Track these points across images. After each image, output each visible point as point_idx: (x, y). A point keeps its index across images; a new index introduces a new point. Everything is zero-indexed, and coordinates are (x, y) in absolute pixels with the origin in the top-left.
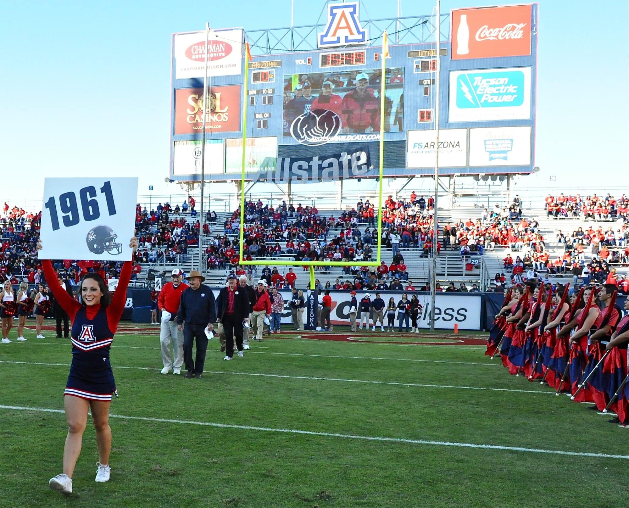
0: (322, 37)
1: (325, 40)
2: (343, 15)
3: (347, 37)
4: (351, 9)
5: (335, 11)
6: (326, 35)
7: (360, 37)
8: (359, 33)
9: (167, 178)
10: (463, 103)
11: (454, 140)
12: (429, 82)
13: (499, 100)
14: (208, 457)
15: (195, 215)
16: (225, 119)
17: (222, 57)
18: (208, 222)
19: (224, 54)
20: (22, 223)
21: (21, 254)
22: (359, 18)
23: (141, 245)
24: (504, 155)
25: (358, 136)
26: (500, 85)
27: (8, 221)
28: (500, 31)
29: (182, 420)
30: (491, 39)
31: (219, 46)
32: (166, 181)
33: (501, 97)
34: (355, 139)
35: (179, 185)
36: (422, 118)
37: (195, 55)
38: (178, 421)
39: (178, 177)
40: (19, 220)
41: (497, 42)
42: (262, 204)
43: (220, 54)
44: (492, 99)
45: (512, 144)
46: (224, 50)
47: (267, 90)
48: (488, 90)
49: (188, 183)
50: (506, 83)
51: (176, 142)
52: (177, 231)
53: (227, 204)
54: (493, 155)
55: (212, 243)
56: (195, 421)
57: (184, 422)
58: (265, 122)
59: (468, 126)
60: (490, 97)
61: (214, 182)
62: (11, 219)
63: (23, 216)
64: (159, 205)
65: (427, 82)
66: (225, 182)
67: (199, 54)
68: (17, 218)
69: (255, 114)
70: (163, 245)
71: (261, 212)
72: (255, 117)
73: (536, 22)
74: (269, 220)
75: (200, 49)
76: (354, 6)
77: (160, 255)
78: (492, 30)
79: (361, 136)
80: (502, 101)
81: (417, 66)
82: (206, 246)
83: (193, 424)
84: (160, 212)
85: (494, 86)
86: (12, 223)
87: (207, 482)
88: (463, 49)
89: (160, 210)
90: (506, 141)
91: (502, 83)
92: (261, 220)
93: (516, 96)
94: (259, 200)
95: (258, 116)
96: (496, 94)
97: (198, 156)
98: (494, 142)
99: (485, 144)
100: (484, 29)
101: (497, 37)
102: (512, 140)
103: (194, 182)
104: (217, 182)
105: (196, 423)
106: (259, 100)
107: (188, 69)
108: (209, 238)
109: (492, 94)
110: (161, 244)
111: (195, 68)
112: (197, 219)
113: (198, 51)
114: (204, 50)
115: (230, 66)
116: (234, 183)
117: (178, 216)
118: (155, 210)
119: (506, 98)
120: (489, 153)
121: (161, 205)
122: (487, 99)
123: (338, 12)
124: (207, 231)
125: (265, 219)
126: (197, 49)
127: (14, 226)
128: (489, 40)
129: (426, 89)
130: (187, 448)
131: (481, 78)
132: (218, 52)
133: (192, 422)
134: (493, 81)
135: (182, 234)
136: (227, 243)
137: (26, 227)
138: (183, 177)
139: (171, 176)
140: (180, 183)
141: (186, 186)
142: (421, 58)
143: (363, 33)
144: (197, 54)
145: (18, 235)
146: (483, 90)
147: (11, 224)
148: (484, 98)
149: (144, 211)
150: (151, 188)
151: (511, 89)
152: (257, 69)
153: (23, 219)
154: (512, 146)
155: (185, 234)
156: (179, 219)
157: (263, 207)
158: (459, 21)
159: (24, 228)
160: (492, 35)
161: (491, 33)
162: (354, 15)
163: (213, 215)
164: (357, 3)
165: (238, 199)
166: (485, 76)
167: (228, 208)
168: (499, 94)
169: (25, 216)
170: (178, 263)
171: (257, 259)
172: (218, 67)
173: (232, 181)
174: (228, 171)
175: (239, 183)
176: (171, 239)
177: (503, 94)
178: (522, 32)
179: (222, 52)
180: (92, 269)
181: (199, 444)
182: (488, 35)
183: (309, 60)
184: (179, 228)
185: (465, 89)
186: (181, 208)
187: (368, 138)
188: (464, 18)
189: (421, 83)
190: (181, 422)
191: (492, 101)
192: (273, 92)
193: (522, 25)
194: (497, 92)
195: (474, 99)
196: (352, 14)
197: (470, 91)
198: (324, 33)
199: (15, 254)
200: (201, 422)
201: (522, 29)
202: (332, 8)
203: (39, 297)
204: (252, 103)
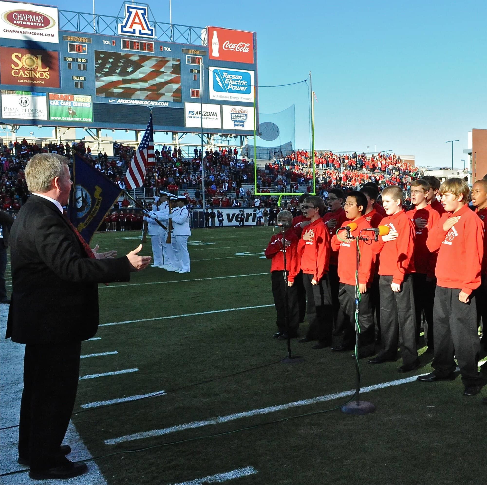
0: (122, 27)
1: (125, 29)
2: (137, 14)
3: (140, 31)
4: (143, 12)
5: (131, 10)
6: (125, 26)
7: (149, 32)
8: (149, 29)
10: (217, 88)
11: (214, 111)
12: (196, 72)
13: (238, 89)
16: (47, 77)
17: (41, 27)
19: (43, 25)
22: (148, 18)
24: (242, 124)
25: (152, 102)
26: (238, 80)
28: (236, 46)
30: (232, 50)
31: (39, 18)
33: (238, 87)
34: (150, 104)
36: (193, 95)
37: (17, 21)
39: (6, 120)
41: (234, 52)
43: (40, 25)
44: (234, 88)
45: (246, 117)
46: (43, 21)
47: (81, 59)
48: (231, 82)
50: (241, 79)
51: (2, 91)
54: (236, 123)
58: (81, 84)
59: (221, 103)
60: (232, 87)
65: (195, 71)
67: (20, 20)
69: (73, 77)
72: (73, 79)
73: (256, 44)
75: (21, 17)
76: (144, 10)
78: (232, 44)
79: (154, 102)
80: (239, 90)
81: (188, 60)
85: (235, 80)
88: (215, 53)
90: (243, 115)
91: (239, 79)
93: (247, 88)
95: (75, 78)
96: (235, 85)
97: (24, 104)
98: (236, 115)
99: (231, 116)
100: (227, 43)
101: (235, 49)
102: (246, 115)
106: (75, 65)
107: (11, 31)
109: (233, 85)
111: (17, 32)
113: (20, 18)
114: (24, 18)
115: (49, 35)
119: (242, 88)
120: (234, 122)
122: (231, 87)
123: (134, 11)
126: (18, 16)
128: (230, 50)
129: (195, 75)
131: (227, 73)
132: (37, 22)
134: (234, 77)
142: (191, 54)
143: (151, 30)
144: (18, 20)
146: (228, 81)
148: (229, 87)
151: (244, 82)
152: (72, 42)
154: (246, 118)
158: (213, 35)
160: (232, 47)
161: (231, 46)
162: (145, 16)
164: (146, 8)
166: (229, 73)
168: (237, 85)
172: (38, 34)
174: (52, 118)
177: (240, 86)
178: (248, 48)
179: (41, 23)
182: (230, 47)
183: (113, 42)
185: (218, 79)
187: (159, 104)
188: (215, 33)
189: (191, 71)
191: (234, 89)
192: (87, 62)
193: (248, 45)
194: (237, 84)
195: (223, 86)
196: (143, 15)
197: (221, 81)
198: (124, 25)
201: (248, 47)
202: (129, 8)
204: (70, 67)
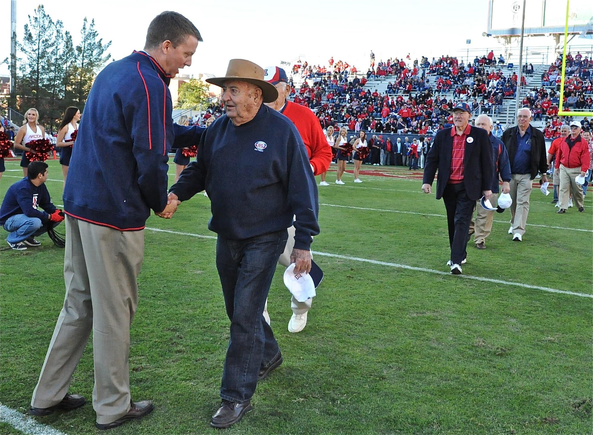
9: (485, 33)
14: (542, 332)
15: (511, 67)
18: (524, 74)
20: (346, 75)
21: (343, 104)
23: (456, 96)
27: (333, 73)
29: (506, 281)
32: (484, 36)
35: (496, 39)
38: (501, 282)
39: (495, 32)
40: (343, 73)
42: (581, 57)
49: (505, 37)
52: (494, 83)
53: (545, 56)
55: (528, 95)
56: (520, 282)
57: (508, 283)
61: (532, 36)
62: (336, 72)
63: (346, 69)
64: (476, 58)
66: (543, 35)
68: (341, 71)
70: (478, 96)
71: (580, 64)
74: (589, 72)
77: (475, 106)
82: (523, 98)
83: (518, 286)
84: (477, 65)
86: (336, 75)
87: (545, 369)
89: (477, 63)
92: (580, 72)
94: (578, 52)
97: (516, 10)
103: (511, 36)
104: (535, 35)
105: (522, 285)
108: (526, 90)
110: (477, 95)
112: (513, 71)
116: (552, 36)
117: (494, 69)
118: (472, 63)
121: (478, 58)
124: (523, 83)
125: (584, 72)
127: (338, 79)
130: (515, 318)
133: (518, 284)
135: (498, 86)
136: (544, 95)
137: (349, 79)
138: (500, 31)
139: (489, 30)
140: (498, 37)
141: (503, 40)
145: (341, 87)
147: (335, 77)
149: (461, 64)
150: (469, 42)
153: (347, 72)
155: (501, 86)
156: (495, 72)
157: (582, 59)
159: (346, 80)
163: (529, 68)
165: (555, 52)
167: (545, 60)
169: (348, 70)
170: (493, 114)
171: (575, 111)
173: (550, 35)
174: (547, 25)
175: (558, 36)
176: (487, 91)
180: (410, 118)
181: (528, 313)
184: (495, 81)
186: (498, 61)
190: (505, 283)
199: (339, 104)
200: (528, 284)
203: (358, 144)
